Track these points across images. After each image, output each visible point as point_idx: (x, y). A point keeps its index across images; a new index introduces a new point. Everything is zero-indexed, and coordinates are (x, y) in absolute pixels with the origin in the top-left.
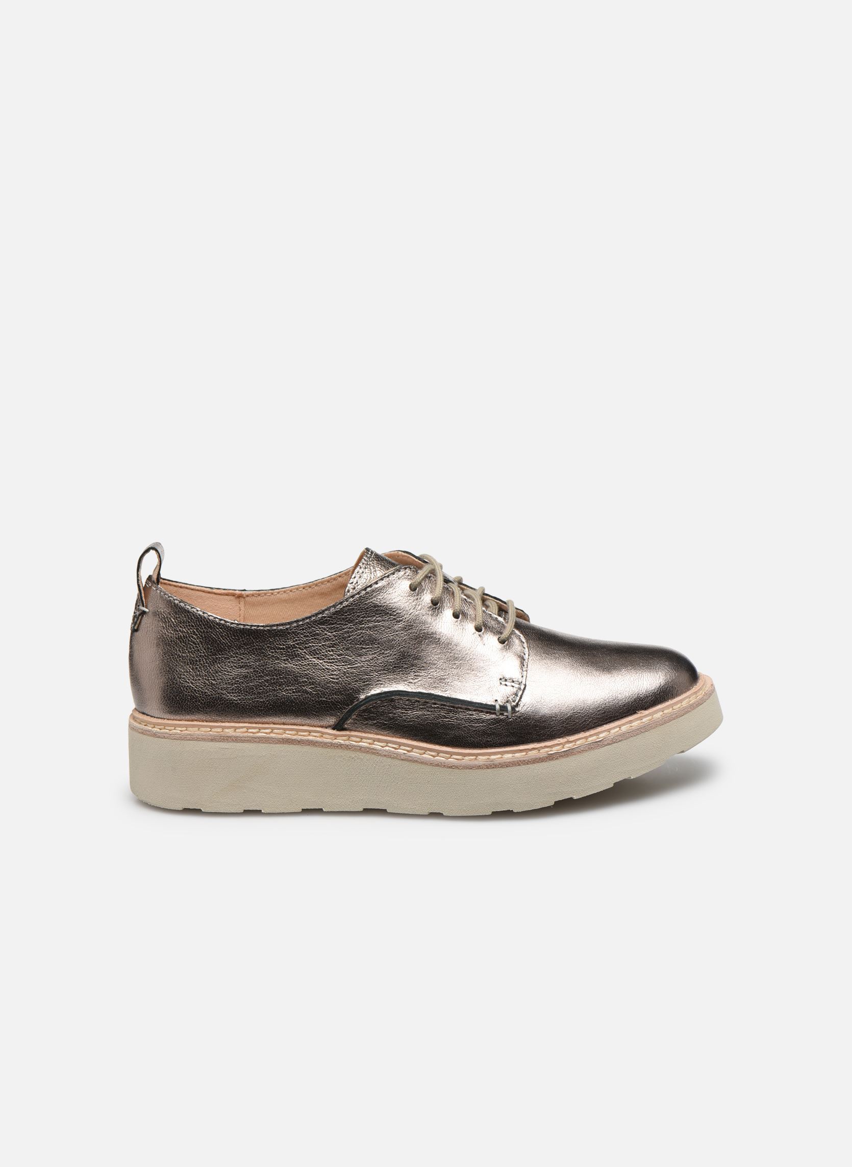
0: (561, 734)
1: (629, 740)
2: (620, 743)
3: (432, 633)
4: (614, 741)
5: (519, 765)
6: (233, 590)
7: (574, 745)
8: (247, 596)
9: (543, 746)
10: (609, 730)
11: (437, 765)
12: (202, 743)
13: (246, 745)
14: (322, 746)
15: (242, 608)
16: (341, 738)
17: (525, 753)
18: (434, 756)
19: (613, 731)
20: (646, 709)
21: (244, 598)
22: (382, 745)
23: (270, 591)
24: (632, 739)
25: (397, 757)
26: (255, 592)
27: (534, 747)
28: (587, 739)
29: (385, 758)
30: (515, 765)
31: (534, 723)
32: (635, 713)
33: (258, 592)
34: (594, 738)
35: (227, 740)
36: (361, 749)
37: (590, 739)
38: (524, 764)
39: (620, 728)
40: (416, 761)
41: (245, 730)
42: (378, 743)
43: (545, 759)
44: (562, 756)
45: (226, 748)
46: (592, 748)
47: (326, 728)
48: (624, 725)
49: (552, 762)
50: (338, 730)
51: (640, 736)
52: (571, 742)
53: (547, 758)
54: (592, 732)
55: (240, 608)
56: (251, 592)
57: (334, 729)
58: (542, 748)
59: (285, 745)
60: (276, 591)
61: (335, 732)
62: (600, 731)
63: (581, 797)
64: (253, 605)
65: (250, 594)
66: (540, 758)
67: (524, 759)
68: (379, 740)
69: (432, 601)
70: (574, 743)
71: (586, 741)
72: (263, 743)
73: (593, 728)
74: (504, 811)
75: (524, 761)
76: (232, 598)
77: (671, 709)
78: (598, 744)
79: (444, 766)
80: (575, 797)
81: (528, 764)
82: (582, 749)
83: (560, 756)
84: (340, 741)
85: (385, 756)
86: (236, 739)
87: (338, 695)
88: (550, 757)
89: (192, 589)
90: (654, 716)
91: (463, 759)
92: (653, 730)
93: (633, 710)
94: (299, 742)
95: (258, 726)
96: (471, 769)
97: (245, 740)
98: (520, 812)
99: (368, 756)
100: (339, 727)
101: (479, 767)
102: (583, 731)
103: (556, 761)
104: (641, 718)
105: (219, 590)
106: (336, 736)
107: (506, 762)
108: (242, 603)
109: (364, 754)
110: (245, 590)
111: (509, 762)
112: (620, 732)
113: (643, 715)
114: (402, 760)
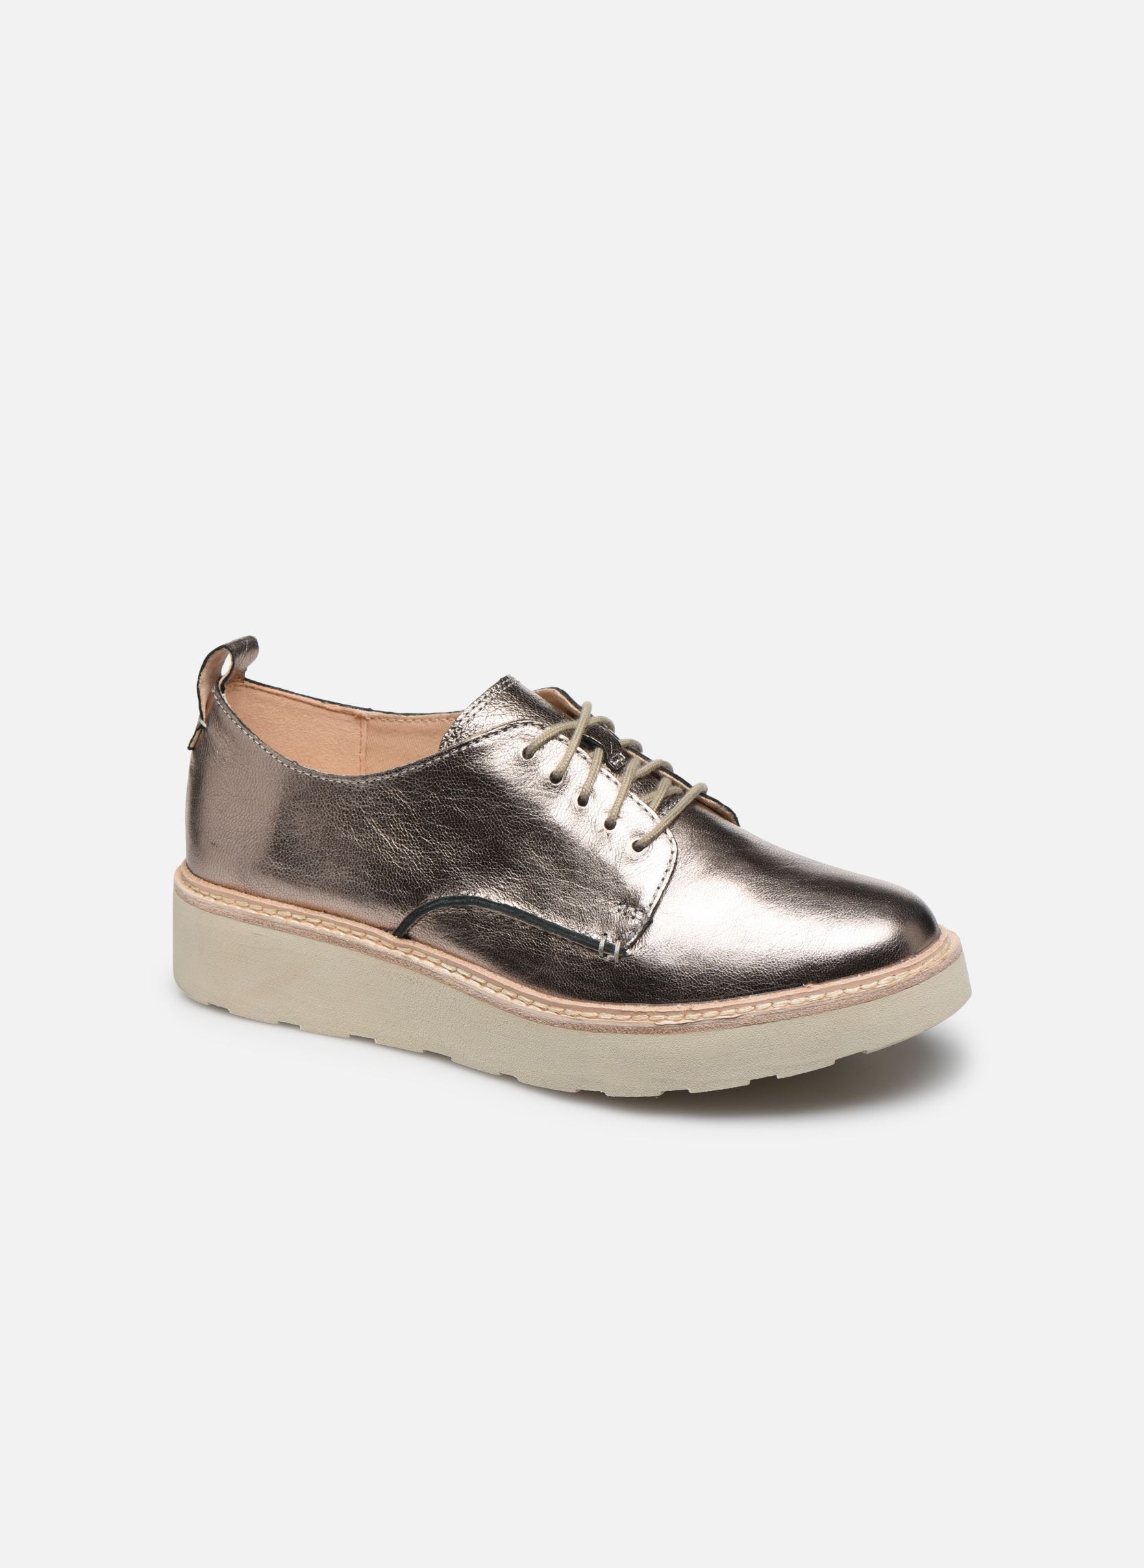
0: (686, 997)
1: (779, 1023)
2: (764, 1025)
3: (542, 823)
4: (754, 1022)
5: (616, 1032)
6: (353, 707)
7: (700, 1017)
8: (372, 718)
9: (654, 1011)
10: (754, 1005)
11: (511, 1011)
12: (232, 922)
13: (285, 935)
14: (375, 956)
15: (364, 734)
16: (400, 949)
17: (629, 1017)
18: (512, 998)
19: (760, 1007)
20: (818, 982)
21: (367, 720)
22: (450, 969)
23: (402, 716)
24: (783, 1022)
25: (463, 989)
26: (382, 714)
27: (642, 1010)
28: (720, 1012)
29: (449, 988)
30: (610, 1031)
31: (649, 976)
32: (800, 985)
33: (386, 715)
34: (732, 1011)
35: (262, 924)
36: (421, 969)
37: (725, 1012)
38: (622, 1032)
39: (772, 1003)
40: (486, 1001)
41: (289, 914)
42: (445, 966)
43: (651, 1030)
44: (676, 1030)
45: (259, 935)
46: (721, 1026)
47: (387, 931)
48: (778, 999)
49: (661, 1037)
50: (400, 937)
51: (796, 1021)
52: (696, 1012)
53: (655, 1030)
54: (731, 1002)
55: (361, 732)
56: (378, 714)
57: (394, 935)
58: (653, 1013)
59: (330, 945)
60: (410, 716)
61: (395, 939)
62: (740, 1003)
63: (700, 1091)
64: (380, 731)
65: (376, 717)
66: (645, 1028)
67: (624, 1025)
68: (447, 962)
69: (552, 775)
70: (700, 1014)
71: (719, 1015)
72: (305, 936)
73: (734, 996)
74: (592, 1091)
75: (623, 1028)
76: (351, 718)
77: (859, 987)
78: (731, 1022)
79: (520, 1014)
80: (691, 1091)
81: (627, 1033)
82: (706, 1025)
83: (672, 1030)
84: (399, 953)
85: (450, 985)
86: (273, 926)
87: (404, 889)
88: (659, 1030)
89: (294, 699)
90: (828, 994)
91: (548, 1009)
92: (819, 1015)
93: (799, 981)
94: (348, 944)
95: (304, 912)
96: (553, 1025)
97: (283, 928)
98: (613, 1097)
99: (429, 981)
100: (402, 932)
101: (563, 1025)
102: (719, 999)
103: (667, 1035)
104: (806, 995)
105: (334, 705)
106: (396, 947)
107: (599, 1025)
108: (365, 728)
109: (425, 977)
110: (369, 710)
111: (603, 1026)
112: (772, 1008)
113: (811, 990)
114: (469, 994)
